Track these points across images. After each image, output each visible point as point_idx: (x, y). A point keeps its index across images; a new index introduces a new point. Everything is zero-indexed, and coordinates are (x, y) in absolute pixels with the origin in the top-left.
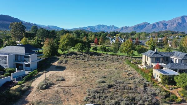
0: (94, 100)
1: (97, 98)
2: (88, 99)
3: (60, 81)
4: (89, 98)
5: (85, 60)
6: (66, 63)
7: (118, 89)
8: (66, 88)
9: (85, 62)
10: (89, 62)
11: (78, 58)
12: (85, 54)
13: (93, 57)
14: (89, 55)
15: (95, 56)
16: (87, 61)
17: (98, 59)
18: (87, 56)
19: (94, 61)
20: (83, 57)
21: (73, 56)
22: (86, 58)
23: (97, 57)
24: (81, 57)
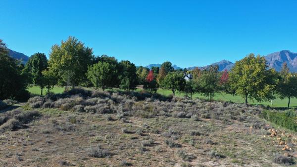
5: (112, 115)
9: (114, 122)
10: (130, 121)
11: (88, 105)
12: (119, 95)
13: (145, 104)
14: (134, 97)
15: (154, 103)
16: (121, 117)
17: (164, 112)
18: (125, 101)
19: (151, 117)
20: (109, 103)
21: (72, 101)
22: (120, 106)
23: (159, 104)
24: (100, 102)
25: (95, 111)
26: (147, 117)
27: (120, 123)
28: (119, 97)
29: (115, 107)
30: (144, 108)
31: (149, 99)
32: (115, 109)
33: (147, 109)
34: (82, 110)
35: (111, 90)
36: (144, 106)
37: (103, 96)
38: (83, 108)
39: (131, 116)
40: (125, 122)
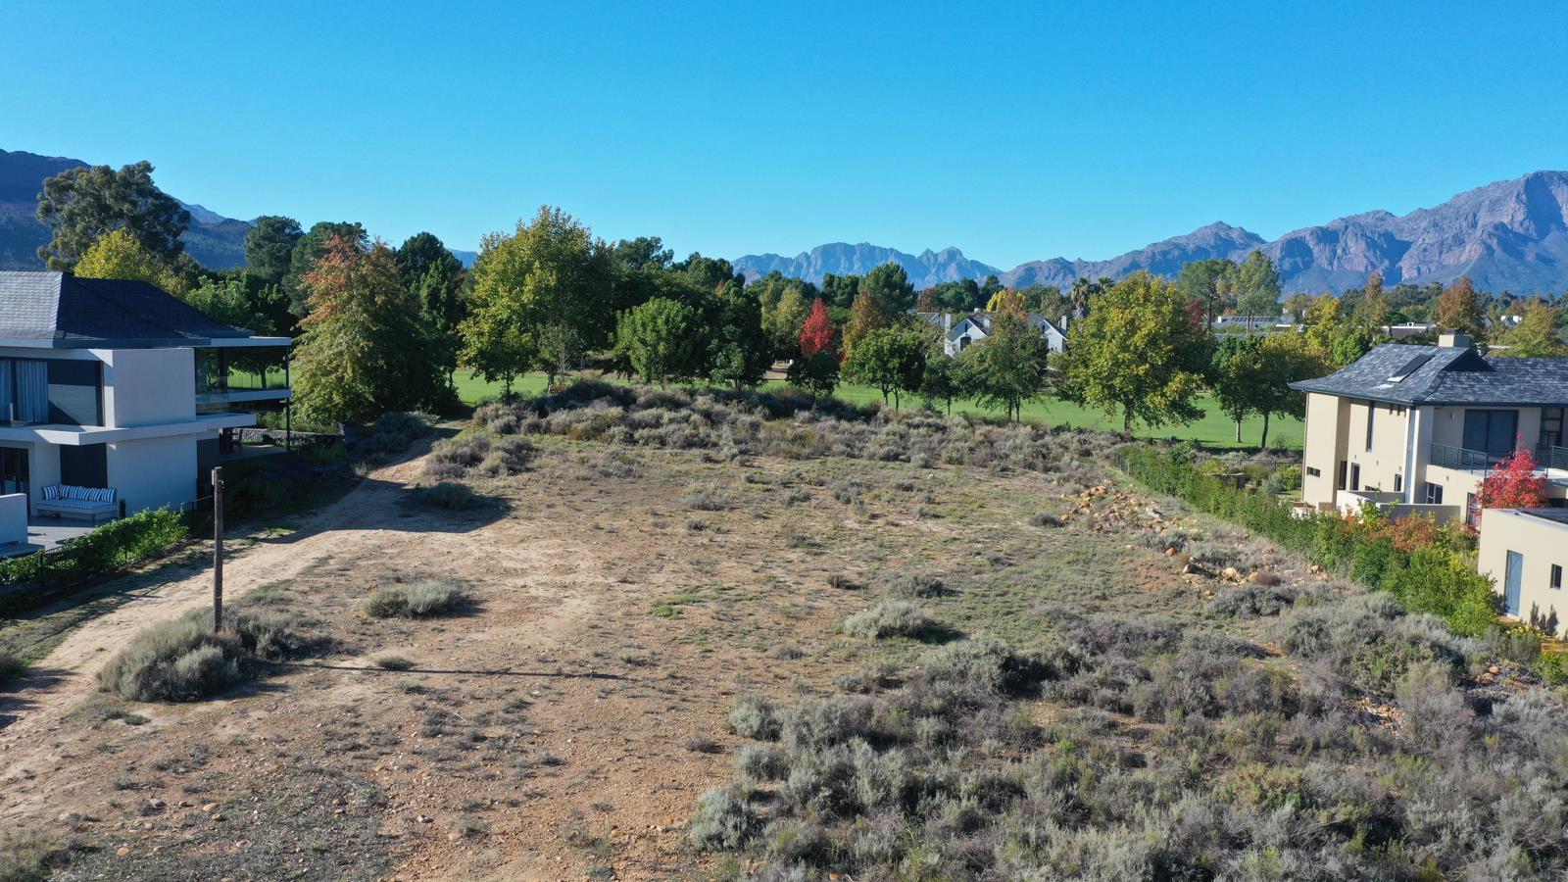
0: (839, 834)
1: (882, 803)
2: (756, 825)
3: (415, 615)
4: (760, 809)
5: (712, 453)
6: (513, 471)
7: (1128, 710)
8: (472, 685)
9: (718, 466)
10: (756, 464)
11: (644, 428)
12: (716, 401)
13: (794, 428)
14: (759, 408)
15: (819, 425)
16: (734, 456)
17: (842, 448)
18: (737, 420)
19: (808, 458)
20: (695, 422)
21: (596, 417)
22: (725, 430)
23: (834, 429)
24: (671, 421)
25: (663, 442)
26: (798, 457)
27: (733, 467)
28: (719, 407)
29: (714, 435)
30: (790, 438)
31: (806, 414)
32: (713, 438)
33: (799, 439)
34: (630, 440)
35: (688, 387)
36: (790, 434)
37: (674, 404)
38: (632, 435)
39: (756, 454)
40: (743, 464)
